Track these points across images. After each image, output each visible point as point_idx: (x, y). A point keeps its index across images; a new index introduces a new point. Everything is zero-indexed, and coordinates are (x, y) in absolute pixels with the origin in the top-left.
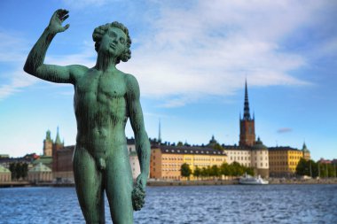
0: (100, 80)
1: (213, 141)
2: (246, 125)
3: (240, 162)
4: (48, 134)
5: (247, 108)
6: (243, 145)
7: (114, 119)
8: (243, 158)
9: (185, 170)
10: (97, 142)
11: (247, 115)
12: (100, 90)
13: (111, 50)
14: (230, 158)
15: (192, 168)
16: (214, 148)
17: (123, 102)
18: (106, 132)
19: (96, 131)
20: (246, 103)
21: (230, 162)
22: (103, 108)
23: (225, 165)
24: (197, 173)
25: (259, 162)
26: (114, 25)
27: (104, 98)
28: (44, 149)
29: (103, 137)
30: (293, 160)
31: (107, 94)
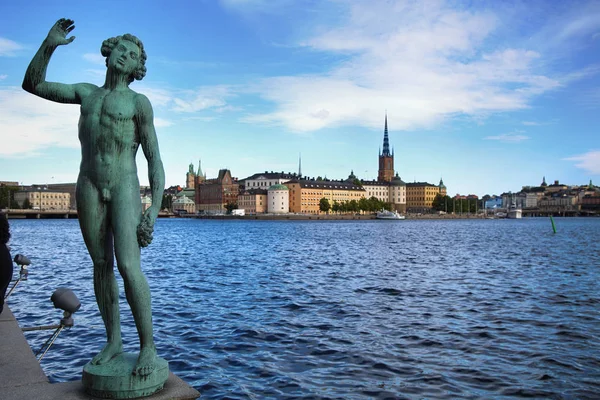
0: (105, 99)
1: (352, 176)
2: (386, 160)
3: (378, 197)
4: (191, 167)
5: (386, 144)
6: (381, 181)
7: (120, 145)
8: (380, 193)
9: (324, 205)
10: (100, 169)
11: (386, 150)
12: (104, 111)
13: (119, 66)
14: (369, 193)
15: (331, 202)
16: (353, 183)
17: (131, 126)
18: (110, 159)
19: (99, 158)
20: (386, 140)
21: (368, 197)
22: (106, 132)
23: (363, 200)
24: (336, 207)
25: (397, 197)
26: (126, 38)
27: (107, 120)
28: (188, 181)
29: (106, 165)
30: (430, 196)
31: (111, 116)
